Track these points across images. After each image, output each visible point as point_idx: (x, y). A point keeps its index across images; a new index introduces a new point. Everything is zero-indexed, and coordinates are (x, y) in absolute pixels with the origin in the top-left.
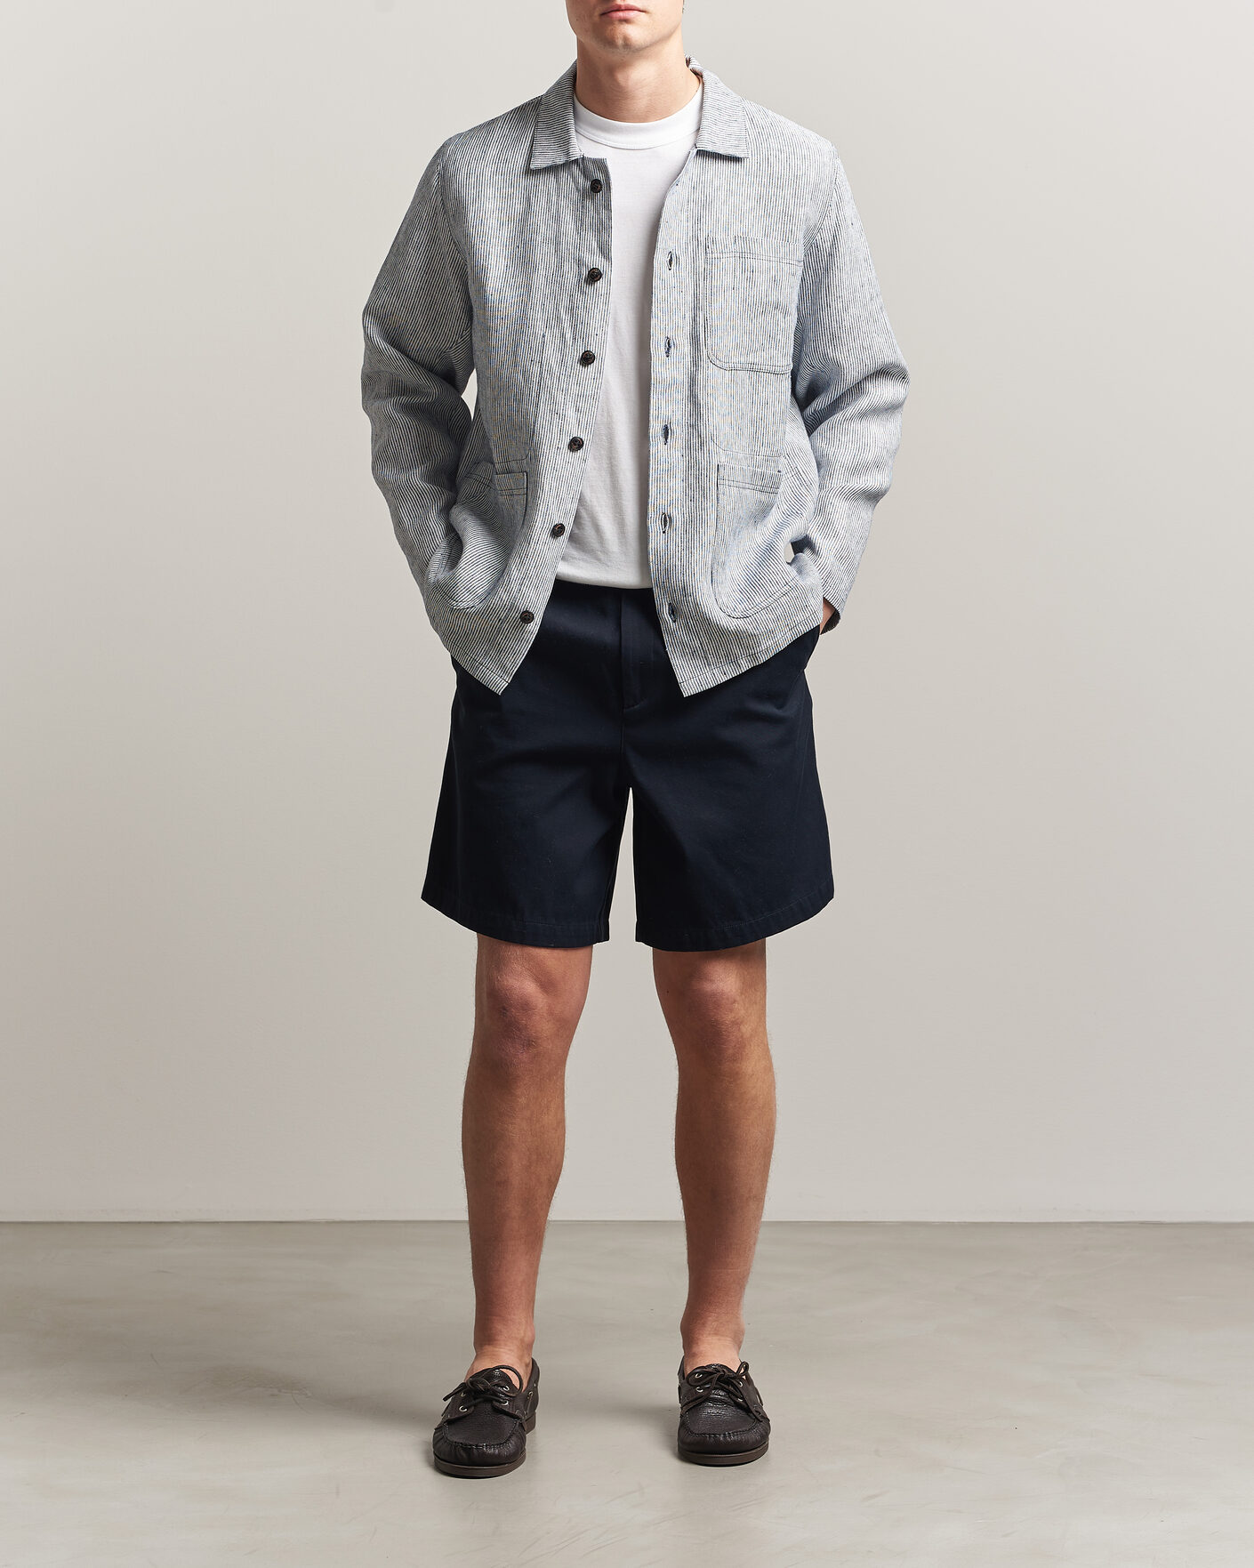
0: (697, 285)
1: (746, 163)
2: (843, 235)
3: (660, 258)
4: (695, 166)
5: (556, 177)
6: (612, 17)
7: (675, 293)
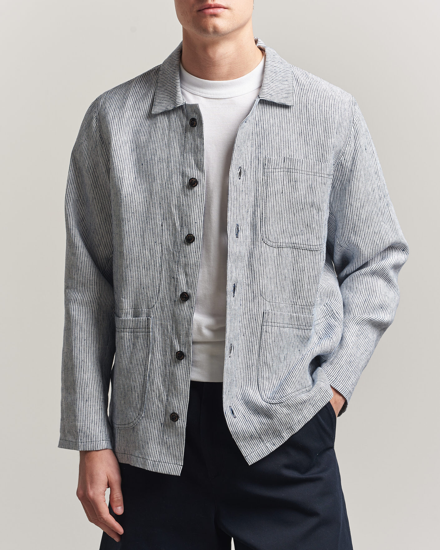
0: (257, 190)
1: (292, 109)
2: (359, 157)
3: (233, 171)
4: (257, 111)
5: (169, 118)
6: (205, 13)
7: (243, 195)
